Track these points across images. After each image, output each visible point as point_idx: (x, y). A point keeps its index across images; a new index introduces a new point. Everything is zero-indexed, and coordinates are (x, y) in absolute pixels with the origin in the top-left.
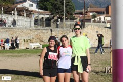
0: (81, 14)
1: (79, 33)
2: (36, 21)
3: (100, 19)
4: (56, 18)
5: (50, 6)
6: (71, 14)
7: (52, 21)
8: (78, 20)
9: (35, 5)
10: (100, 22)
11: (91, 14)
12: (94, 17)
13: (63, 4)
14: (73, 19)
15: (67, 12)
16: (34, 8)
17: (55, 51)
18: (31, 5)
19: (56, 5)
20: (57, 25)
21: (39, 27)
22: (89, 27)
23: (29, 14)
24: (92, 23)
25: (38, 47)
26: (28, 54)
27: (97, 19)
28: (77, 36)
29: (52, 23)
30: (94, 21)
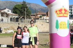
0: (34, 15)
1: (33, 25)
2: (11, 19)
3: (44, 18)
4: (21, 18)
5: (18, 12)
6: (29, 16)
7: (19, 19)
8: (33, 19)
9: (10, 11)
10: (44, 19)
11: (39, 16)
12: (41, 17)
13: (25, 11)
14: (30, 18)
15: (27, 15)
16: (10, 12)
17: (20, 34)
18: (8, 11)
19: (21, 11)
20: (22, 21)
21: (13, 22)
22: (38, 22)
23: (7, 15)
24: (39, 20)
25: (12, 32)
26: (6, 36)
27: (42, 18)
28: (32, 27)
29: (19, 20)
30: (41, 19)
